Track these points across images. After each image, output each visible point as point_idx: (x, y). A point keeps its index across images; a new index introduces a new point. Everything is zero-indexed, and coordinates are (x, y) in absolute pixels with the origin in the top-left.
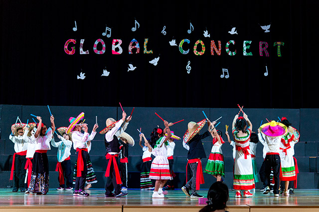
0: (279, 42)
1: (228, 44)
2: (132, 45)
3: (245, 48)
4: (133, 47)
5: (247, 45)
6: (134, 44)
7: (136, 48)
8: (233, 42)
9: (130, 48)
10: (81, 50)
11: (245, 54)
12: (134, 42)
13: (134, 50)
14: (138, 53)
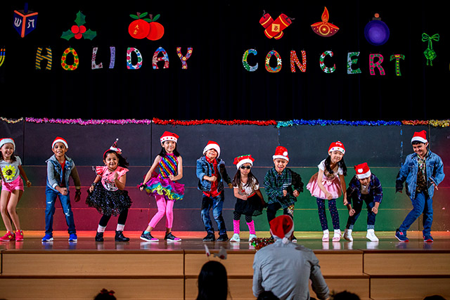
0: (397, 54)
1: (322, 57)
2: (158, 57)
3: (350, 64)
4: (159, 59)
5: (353, 58)
6: (161, 55)
7: (163, 61)
8: (330, 53)
9: (155, 61)
10: (94, 62)
11: (350, 71)
12: (161, 53)
13: (161, 64)
14: (166, 69)
